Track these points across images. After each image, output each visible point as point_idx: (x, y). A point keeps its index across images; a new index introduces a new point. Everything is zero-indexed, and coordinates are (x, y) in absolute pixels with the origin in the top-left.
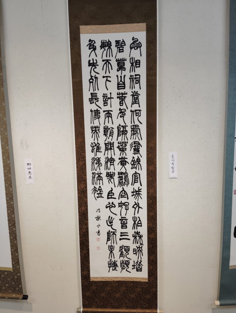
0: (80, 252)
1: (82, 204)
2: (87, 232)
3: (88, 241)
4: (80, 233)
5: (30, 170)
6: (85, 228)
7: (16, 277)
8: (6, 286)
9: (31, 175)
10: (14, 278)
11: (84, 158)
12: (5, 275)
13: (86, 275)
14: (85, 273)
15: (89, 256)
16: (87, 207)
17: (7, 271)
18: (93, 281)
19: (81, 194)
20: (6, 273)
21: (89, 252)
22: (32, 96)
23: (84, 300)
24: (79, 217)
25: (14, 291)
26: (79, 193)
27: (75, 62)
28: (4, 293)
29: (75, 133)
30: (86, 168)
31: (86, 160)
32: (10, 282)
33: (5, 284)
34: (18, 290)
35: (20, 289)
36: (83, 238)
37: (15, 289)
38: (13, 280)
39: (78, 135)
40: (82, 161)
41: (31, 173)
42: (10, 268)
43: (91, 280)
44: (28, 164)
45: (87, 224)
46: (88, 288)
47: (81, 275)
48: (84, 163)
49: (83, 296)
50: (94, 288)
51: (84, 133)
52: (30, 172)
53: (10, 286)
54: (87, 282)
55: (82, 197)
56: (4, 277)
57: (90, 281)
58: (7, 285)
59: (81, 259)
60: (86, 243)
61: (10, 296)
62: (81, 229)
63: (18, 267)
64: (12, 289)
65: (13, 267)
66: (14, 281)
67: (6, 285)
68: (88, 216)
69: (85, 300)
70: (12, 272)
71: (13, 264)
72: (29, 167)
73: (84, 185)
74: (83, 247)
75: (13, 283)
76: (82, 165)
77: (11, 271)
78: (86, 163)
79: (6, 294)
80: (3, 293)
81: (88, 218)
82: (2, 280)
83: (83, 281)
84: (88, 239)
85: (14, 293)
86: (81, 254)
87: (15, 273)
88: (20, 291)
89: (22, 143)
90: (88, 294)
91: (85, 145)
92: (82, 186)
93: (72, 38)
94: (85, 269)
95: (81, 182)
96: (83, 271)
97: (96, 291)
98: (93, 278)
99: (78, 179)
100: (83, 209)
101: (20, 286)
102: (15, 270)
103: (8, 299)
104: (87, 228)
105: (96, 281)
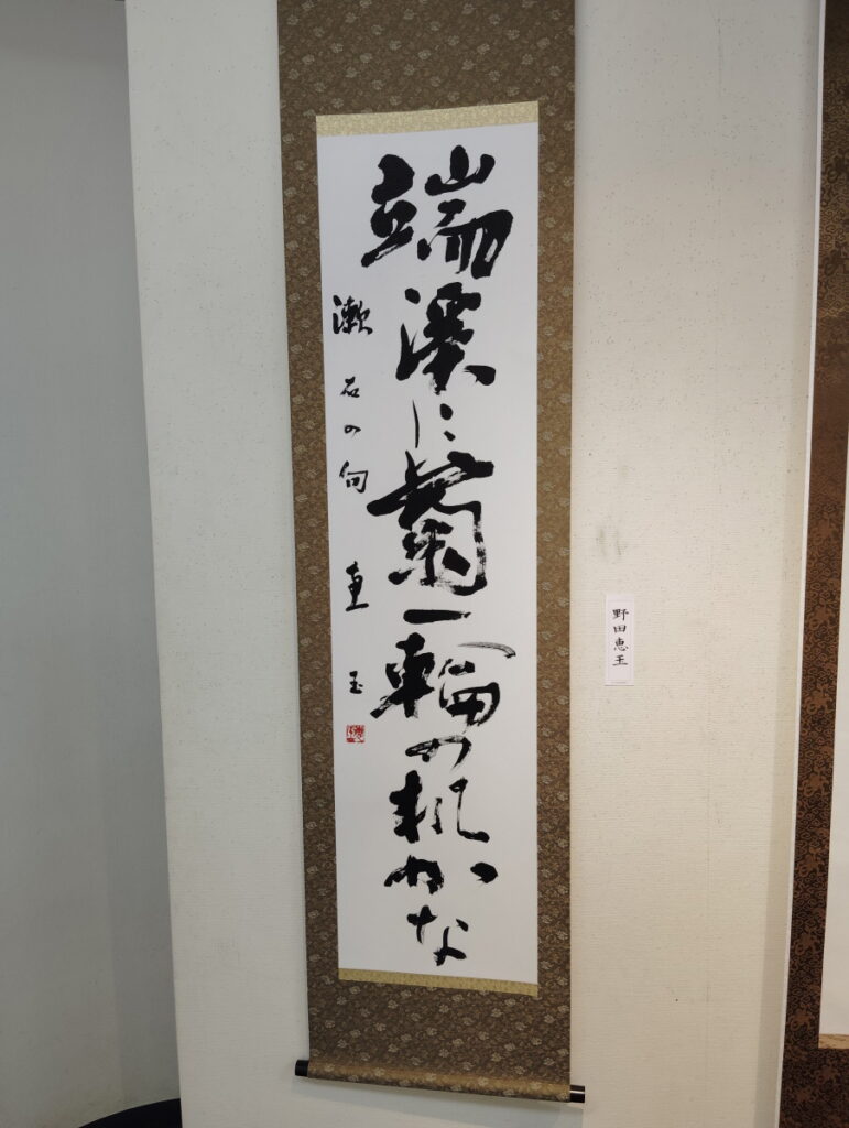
0: (792, 944)
1: (812, 766)
2: (824, 869)
3: (822, 903)
4: (796, 872)
5: (621, 635)
6: (817, 855)
7: (549, 1019)
8: (505, 1050)
9: (622, 653)
10: (542, 1022)
11: (833, 597)
12: (508, 1010)
13: (805, 1025)
14: (802, 1019)
15: (821, 958)
16: (830, 778)
17: (517, 997)
18: (828, 1051)
19: (813, 728)
20: (510, 1003)
21: (822, 943)
22: (657, 372)
23: (787, 1116)
24: (799, 814)
25: (536, 1071)
26: (803, 726)
27: (834, 248)
28: (498, 1075)
29: (811, 503)
30: (837, 634)
31: (839, 603)
32: (524, 1036)
33: (502, 1044)
34: (552, 1068)
35: (561, 1065)
36: (805, 891)
37: (539, 1062)
38: (537, 1028)
39: (821, 513)
40: (828, 606)
41: (624, 646)
42: (530, 985)
43: (820, 1046)
44: (617, 612)
45: (824, 842)
46: (808, 1073)
47: (787, 1026)
48: (834, 615)
49: (782, 1102)
50: (829, 1073)
51: (843, 507)
52: (620, 642)
53: (521, 1051)
54: (806, 1053)
55: (814, 740)
56: (500, 1019)
57: (817, 1049)
58: (509, 1047)
59: (792, 966)
60: (816, 910)
61: (521, 1089)
62: (803, 858)
63: (562, 982)
64: (530, 1063)
65: (539, 982)
66: (542, 1031)
67: (506, 1046)
68: (830, 811)
69: (790, 1119)
70: (535, 1001)
71: (541, 971)
72: (619, 622)
73: (824, 697)
74: (804, 926)
75: (536, 1042)
76: (825, 624)
77: (531, 994)
78: (838, 616)
79: (505, 1079)
80: (492, 1075)
81: (829, 818)
82: (493, 1026)
83: (789, 1048)
84: (825, 897)
85: (535, 1079)
86: (792, 951)
87: (546, 1003)
88: (562, 1069)
89: (601, 537)
90: (803, 1095)
91: (841, 549)
92: (820, 701)
93: (830, 165)
94: (802, 1005)
95: (815, 683)
96: (794, 1013)
97: (835, 1084)
98: (831, 1037)
99: (805, 675)
100: (816, 783)
101: (562, 1052)
102: (547, 992)
103: (512, 1096)
104: (825, 858)
105: (841, 1051)
